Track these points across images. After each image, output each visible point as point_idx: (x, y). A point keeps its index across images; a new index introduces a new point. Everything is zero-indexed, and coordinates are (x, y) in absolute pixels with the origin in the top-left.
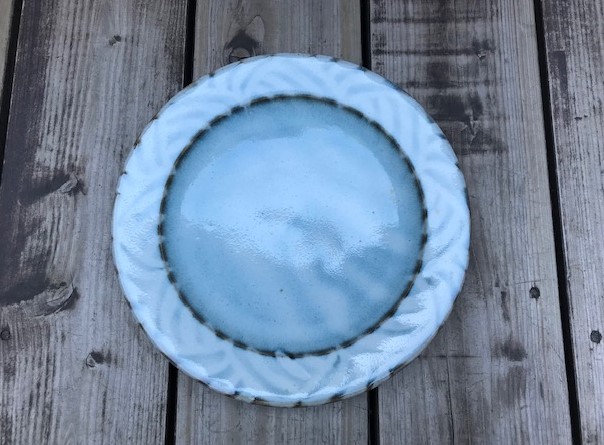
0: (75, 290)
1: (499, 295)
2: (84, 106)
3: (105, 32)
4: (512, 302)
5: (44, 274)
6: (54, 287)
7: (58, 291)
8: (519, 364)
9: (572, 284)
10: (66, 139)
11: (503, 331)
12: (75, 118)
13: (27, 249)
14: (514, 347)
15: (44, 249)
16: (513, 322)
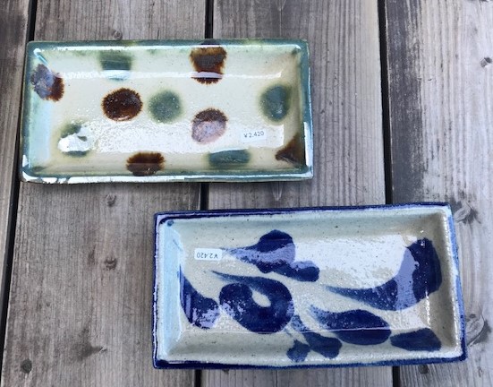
2: (464, 130)
3: (474, 53)
10: (451, 166)
12: (457, 142)
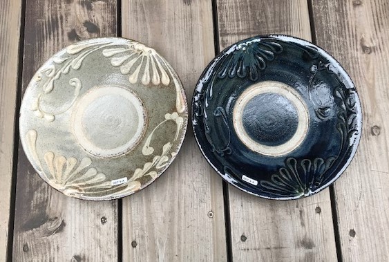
0: (63, 221)
1: (299, 212)
4: (306, 217)
5: (45, 213)
6: (51, 220)
7: (53, 222)
8: (310, 250)
9: (339, 203)
11: (301, 232)
13: (35, 199)
14: (308, 241)
15: (44, 198)
16: (307, 226)
